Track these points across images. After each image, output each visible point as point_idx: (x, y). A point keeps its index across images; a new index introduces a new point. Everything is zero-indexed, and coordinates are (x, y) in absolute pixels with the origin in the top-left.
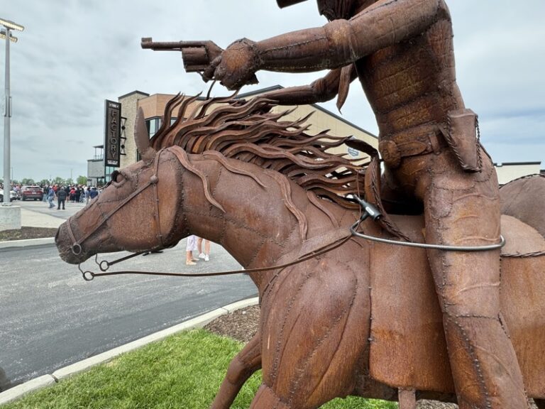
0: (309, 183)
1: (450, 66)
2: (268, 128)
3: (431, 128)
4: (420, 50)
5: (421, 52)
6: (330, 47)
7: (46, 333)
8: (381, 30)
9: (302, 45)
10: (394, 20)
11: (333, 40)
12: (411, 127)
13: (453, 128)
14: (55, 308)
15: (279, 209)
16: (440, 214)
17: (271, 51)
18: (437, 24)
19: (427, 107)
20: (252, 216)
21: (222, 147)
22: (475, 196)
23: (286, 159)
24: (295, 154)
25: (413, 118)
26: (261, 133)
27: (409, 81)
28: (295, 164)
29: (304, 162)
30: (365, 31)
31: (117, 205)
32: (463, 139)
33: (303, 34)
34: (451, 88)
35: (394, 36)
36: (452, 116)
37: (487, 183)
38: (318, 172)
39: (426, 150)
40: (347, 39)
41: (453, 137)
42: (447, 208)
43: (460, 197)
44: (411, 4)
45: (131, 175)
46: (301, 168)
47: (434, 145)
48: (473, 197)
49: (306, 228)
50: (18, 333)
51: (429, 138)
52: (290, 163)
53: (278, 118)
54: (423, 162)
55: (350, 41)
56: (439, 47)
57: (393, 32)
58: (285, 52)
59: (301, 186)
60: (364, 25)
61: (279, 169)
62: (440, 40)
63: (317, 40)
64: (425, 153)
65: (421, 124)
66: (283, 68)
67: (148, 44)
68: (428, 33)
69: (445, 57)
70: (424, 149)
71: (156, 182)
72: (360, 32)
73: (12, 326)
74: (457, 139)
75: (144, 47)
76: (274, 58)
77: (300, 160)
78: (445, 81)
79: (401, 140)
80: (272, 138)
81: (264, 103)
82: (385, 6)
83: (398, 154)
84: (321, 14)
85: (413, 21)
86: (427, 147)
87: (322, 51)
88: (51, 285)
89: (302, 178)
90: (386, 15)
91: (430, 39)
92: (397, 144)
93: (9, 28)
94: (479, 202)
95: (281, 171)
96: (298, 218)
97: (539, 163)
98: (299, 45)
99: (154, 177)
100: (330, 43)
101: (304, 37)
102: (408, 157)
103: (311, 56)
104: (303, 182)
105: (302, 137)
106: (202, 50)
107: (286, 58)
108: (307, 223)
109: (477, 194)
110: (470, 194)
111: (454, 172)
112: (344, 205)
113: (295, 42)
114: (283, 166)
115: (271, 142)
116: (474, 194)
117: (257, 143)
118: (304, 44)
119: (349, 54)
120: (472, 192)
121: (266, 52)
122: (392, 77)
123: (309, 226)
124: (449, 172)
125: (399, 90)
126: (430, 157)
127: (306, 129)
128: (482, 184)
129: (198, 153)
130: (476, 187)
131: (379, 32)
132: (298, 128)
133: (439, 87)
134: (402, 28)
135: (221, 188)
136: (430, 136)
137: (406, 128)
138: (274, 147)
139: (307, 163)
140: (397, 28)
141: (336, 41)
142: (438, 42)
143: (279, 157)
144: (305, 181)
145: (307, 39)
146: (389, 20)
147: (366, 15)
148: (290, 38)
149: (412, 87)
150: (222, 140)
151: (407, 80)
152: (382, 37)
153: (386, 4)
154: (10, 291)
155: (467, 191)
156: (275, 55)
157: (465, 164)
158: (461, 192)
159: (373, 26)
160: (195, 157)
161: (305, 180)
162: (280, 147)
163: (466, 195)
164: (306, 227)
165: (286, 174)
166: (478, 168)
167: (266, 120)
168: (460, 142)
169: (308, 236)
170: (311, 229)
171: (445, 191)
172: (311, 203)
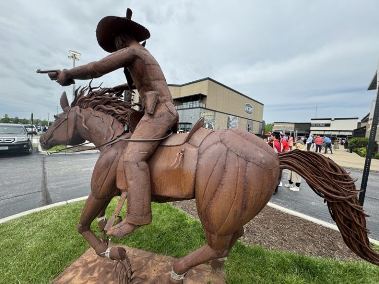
1: (147, 76)
7: (73, 188)
13: (146, 98)
14: (81, 179)
15: (106, 129)
18: (136, 60)
20: (98, 132)
21: (93, 106)
23: (112, 111)
26: (106, 101)
30: (100, 65)
31: (55, 127)
34: (150, 83)
36: (146, 94)
37: (158, 118)
40: (93, 69)
43: (143, 123)
44: (119, 55)
45: (59, 116)
46: (117, 114)
50: (63, 187)
52: (114, 113)
56: (139, 69)
58: (74, 73)
59: (119, 121)
60: (100, 63)
61: (112, 115)
62: (138, 66)
63: (83, 69)
67: (39, 72)
68: (134, 64)
69: (142, 73)
71: (67, 119)
72: (98, 66)
73: (62, 184)
75: (38, 72)
76: (72, 76)
78: (146, 81)
85: (121, 61)
87: (85, 73)
88: (83, 170)
90: (108, 60)
91: (135, 66)
93: (74, 55)
94: (148, 125)
96: (111, 133)
97: (357, 118)
98: (78, 71)
99: (66, 117)
100: (87, 70)
103: (83, 74)
106: (55, 73)
107: (76, 75)
108: (114, 134)
116: (148, 122)
117: (105, 105)
128: (154, 119)
129: (85, 108)
130: (150, 120)
135: (89, 122)
140: (114, 63)
150: (93, 104)
154: (66, 171)
156: (72, 74)
157: (147, 111)
158: (144, 121)
160: (83, 110)
164: (113, 136)
165: (114, 116)
166: (152, 113)
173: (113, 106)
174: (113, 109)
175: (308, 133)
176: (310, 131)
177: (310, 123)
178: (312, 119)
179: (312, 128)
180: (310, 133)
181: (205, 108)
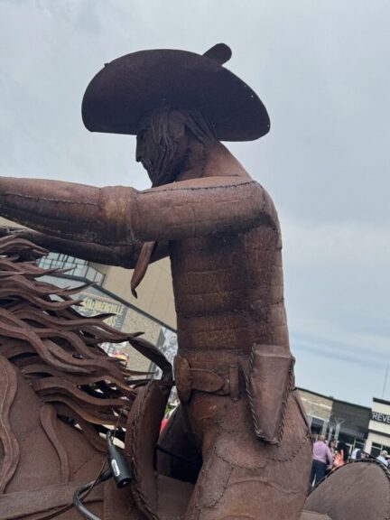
0: (51, 392)
1: (270, 284)
2: (16, 286)
3: (235, 359)
4: (234, 253)
5: (235, 256)
6: (100, 218)
8: (177, 217)
9: (60, 204)
10: (197, 211)
11: (105, 211)
12: (212, 348)
13: (255, 370)
16: (204, 502)
17: (14, 196)
18: (258, 229)
19: (234, 328)
22: (261, 482)
23: (26, 343)
24: (42, 339)
25: (216, 337)
27: (217, 286)
28: (37, 354)
29: (52, 354)
30: (154, 213)
32: (265, 390)
33: (67, 189)
34: (268, 312)
35: (194, 230)
36: (257, 352)
37: (288, 465)
38: (71, 377)
39: (221, 389)
40: (125, 216)
41: (253, 383)
42: (217, 494)
43: (241, 480)
44: (224, 199)
47: (233, 386)
48: (257, 484)
49: (12, 472)
51: (229, 373)
52: (31, 351)
53: (39, 276)
54: (215, 407)
55: (129, 220)
56: (257, 258)
57: (193, 224)
58: (33, 205)
59: (37, 392)
60: (154, 205)
61: (11, 356)
62: (259, 249)
63: (82, 203)
64: (220, 393)
65: (224, 348)
66: (26, 222)
68: (245, 236)
69: (262, 272)
70: (220, 387)
72: (147, 212)
74: (258, 387)
76: (15, 207)
77: (49, 350)
78: (260, 301)
79: (197, 363)
80: (18, 303)
81: (26, 247)
82: (190, 191)
83: (189, 383)
84: (138, 161)
85: (222, 219)
86: (223, 386)
87: (87, 220)
89: (43, 380)
90: (187, 202)
91: (246, 245)
92: (190, 366)
94: (263, 494)
95: (12, 360)
96: (6, 450)
98: (57, 202)
100: (100, 214)
101: (67, 194)
102: (200, 391)
103: (69, 220)
104: (42, 388)
105: (68, 315)
107: (34, 212)
108: (18, 464)
109: (265, 480)
110: (256, 479)
111: (247, 436)
112: (94, 444)
113: (52, 196)
114: (18, 351)
115: (13, 309)
116: (262, 479)
118: (63, 203)
119: (125, 234)
120: (258, 475)
121: (6, 195)
122: (199, 273)
123: (20, 469)
124: (240, 434)
125: (205, 293)
126: (225, 401)
127: (78, 304)
128: (278, 465)
130: (267, 468)
131: (174, 219)
132: (66, 299)
133: (252, 306)
134: (207, 223)
136: (231, 370)
137: (205, 348)
138: (14, 318)
139: (57, 358)
140: (200, 221)
141: (108, 214)
142: (257, 251)
143: (16, 336)
144: (46, 387)
145: (70, 198)
146: (190, 209)
147: (162, 194)
148: (47, 188)
149: (220, 296)
151: (215, 284)
152: (175, 226)
153: (193, 189)
155: (252, 472)
156: (18, 203)
157: (260, 428)
158: (243, 472)
159: (167, 210)
161: (46, 384)
162: (24, 320)
163: (249, 478)
164: (14, 469)
165: (21, 367)
166: (275, 440)
167: (17, 273)
168: (259, 393)
169: (10, 487)
170: (20, 476)
171: (224, 465)
172: (42, 427)
173: (33, 323)
174: (31, 334)
175: (361, 436)
176: (366, 432)
177: (370, 410)
178: (376, 400)
179: (373, 425)
180: (366, 437)
181: (100, 289)
